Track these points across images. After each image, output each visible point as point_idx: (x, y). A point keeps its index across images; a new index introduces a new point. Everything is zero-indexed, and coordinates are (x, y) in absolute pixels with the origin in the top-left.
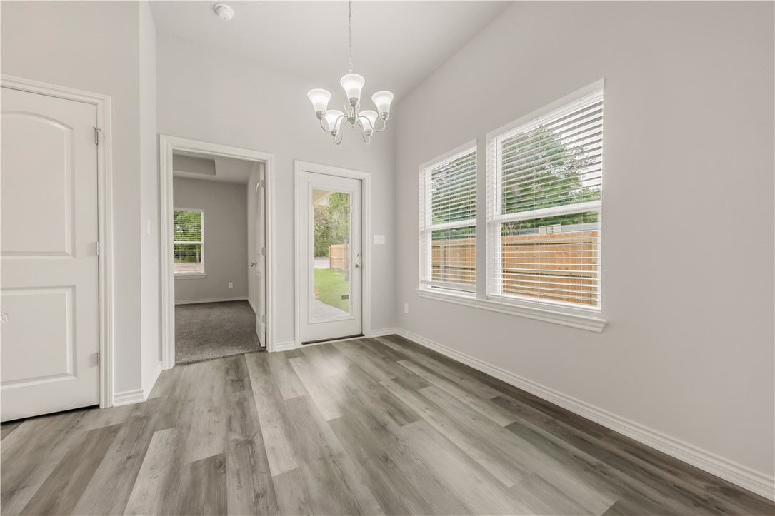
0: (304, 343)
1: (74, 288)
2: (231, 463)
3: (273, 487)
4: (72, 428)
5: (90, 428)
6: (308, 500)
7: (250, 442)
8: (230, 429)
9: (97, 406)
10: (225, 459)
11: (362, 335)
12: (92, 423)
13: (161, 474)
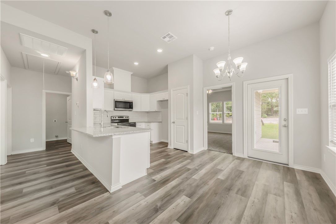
0: (248, 157)
1: (184, 126)
2: (190, 171)
3: (189, 179)
4: (182, 153)
5: (183, 155)
6: (191, 185)
7: (197, 170)
8: (198, 166)
9: (187, 152)
10: (190, 170)
11: (288, 165)
12: (185, 154)
13: (182, 166)
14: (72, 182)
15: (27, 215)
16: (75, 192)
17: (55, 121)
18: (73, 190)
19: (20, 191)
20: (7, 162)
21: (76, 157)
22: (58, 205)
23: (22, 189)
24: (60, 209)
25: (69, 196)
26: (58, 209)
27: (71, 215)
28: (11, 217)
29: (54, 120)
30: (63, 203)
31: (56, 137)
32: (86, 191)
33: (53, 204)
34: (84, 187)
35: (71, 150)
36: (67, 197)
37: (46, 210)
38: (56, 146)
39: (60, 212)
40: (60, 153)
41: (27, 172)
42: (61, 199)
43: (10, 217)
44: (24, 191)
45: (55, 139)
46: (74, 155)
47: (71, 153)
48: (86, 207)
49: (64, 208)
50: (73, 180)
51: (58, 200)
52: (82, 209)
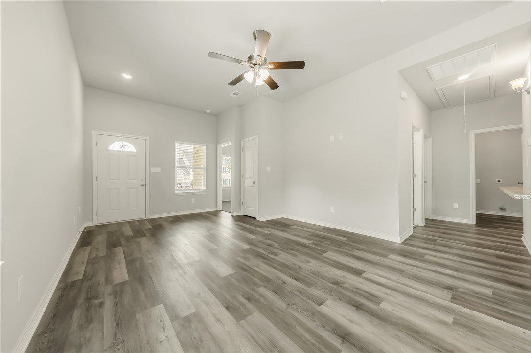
14: (493, 282)
15: (418, 279)
16: (491, 297)
17: (499, 181)
18: (488, 292)
19: (423, 255)
20: (424, 224)
21: (527, 251)
22: (454, 293)
23: (425, 254)
24: (454, 299)
25: (477, 295)
26: (451, 297)
27: (464, 315)
28: (405, 272)
29: (497, 180)
30: (462, 295)
31: (501, 209)
32: (513, 309)
33: (449, 288)
34: (512, 300)
35: (521, 237)
36: (472, 294)
37: (437, 288)
38: (496, 224)
39: (451, 302)
40: (496, 235)
41: (438, 241)
42: (461, 290)
43: (405, 270)
44: (426, 257)
45: (499, 213)
46: (524, 246)
47: (521, 241)
48: (497, 327)
49: (460, 302)
50: (497, 280)
51: (457, 288)
52: (488, 324)
